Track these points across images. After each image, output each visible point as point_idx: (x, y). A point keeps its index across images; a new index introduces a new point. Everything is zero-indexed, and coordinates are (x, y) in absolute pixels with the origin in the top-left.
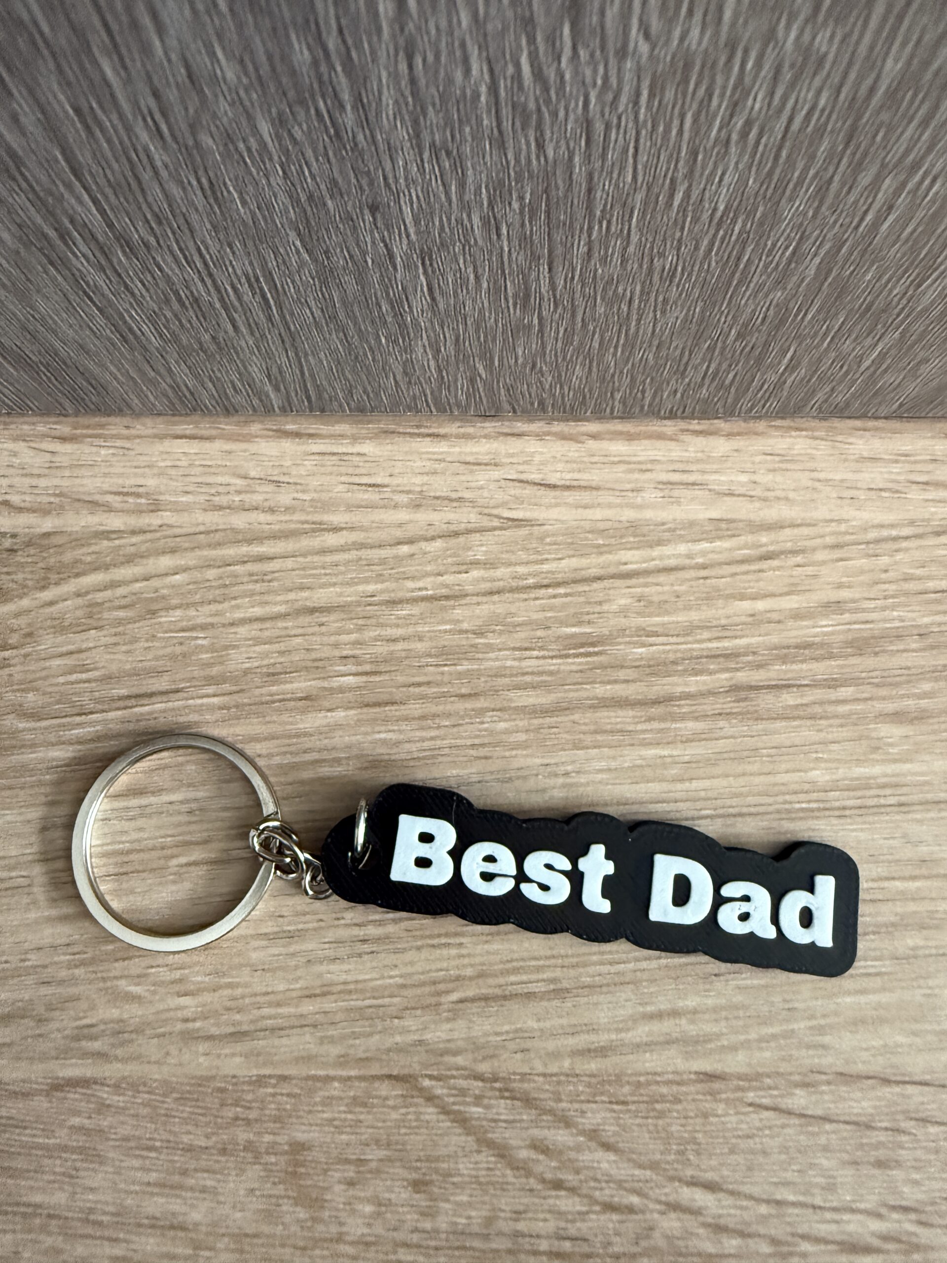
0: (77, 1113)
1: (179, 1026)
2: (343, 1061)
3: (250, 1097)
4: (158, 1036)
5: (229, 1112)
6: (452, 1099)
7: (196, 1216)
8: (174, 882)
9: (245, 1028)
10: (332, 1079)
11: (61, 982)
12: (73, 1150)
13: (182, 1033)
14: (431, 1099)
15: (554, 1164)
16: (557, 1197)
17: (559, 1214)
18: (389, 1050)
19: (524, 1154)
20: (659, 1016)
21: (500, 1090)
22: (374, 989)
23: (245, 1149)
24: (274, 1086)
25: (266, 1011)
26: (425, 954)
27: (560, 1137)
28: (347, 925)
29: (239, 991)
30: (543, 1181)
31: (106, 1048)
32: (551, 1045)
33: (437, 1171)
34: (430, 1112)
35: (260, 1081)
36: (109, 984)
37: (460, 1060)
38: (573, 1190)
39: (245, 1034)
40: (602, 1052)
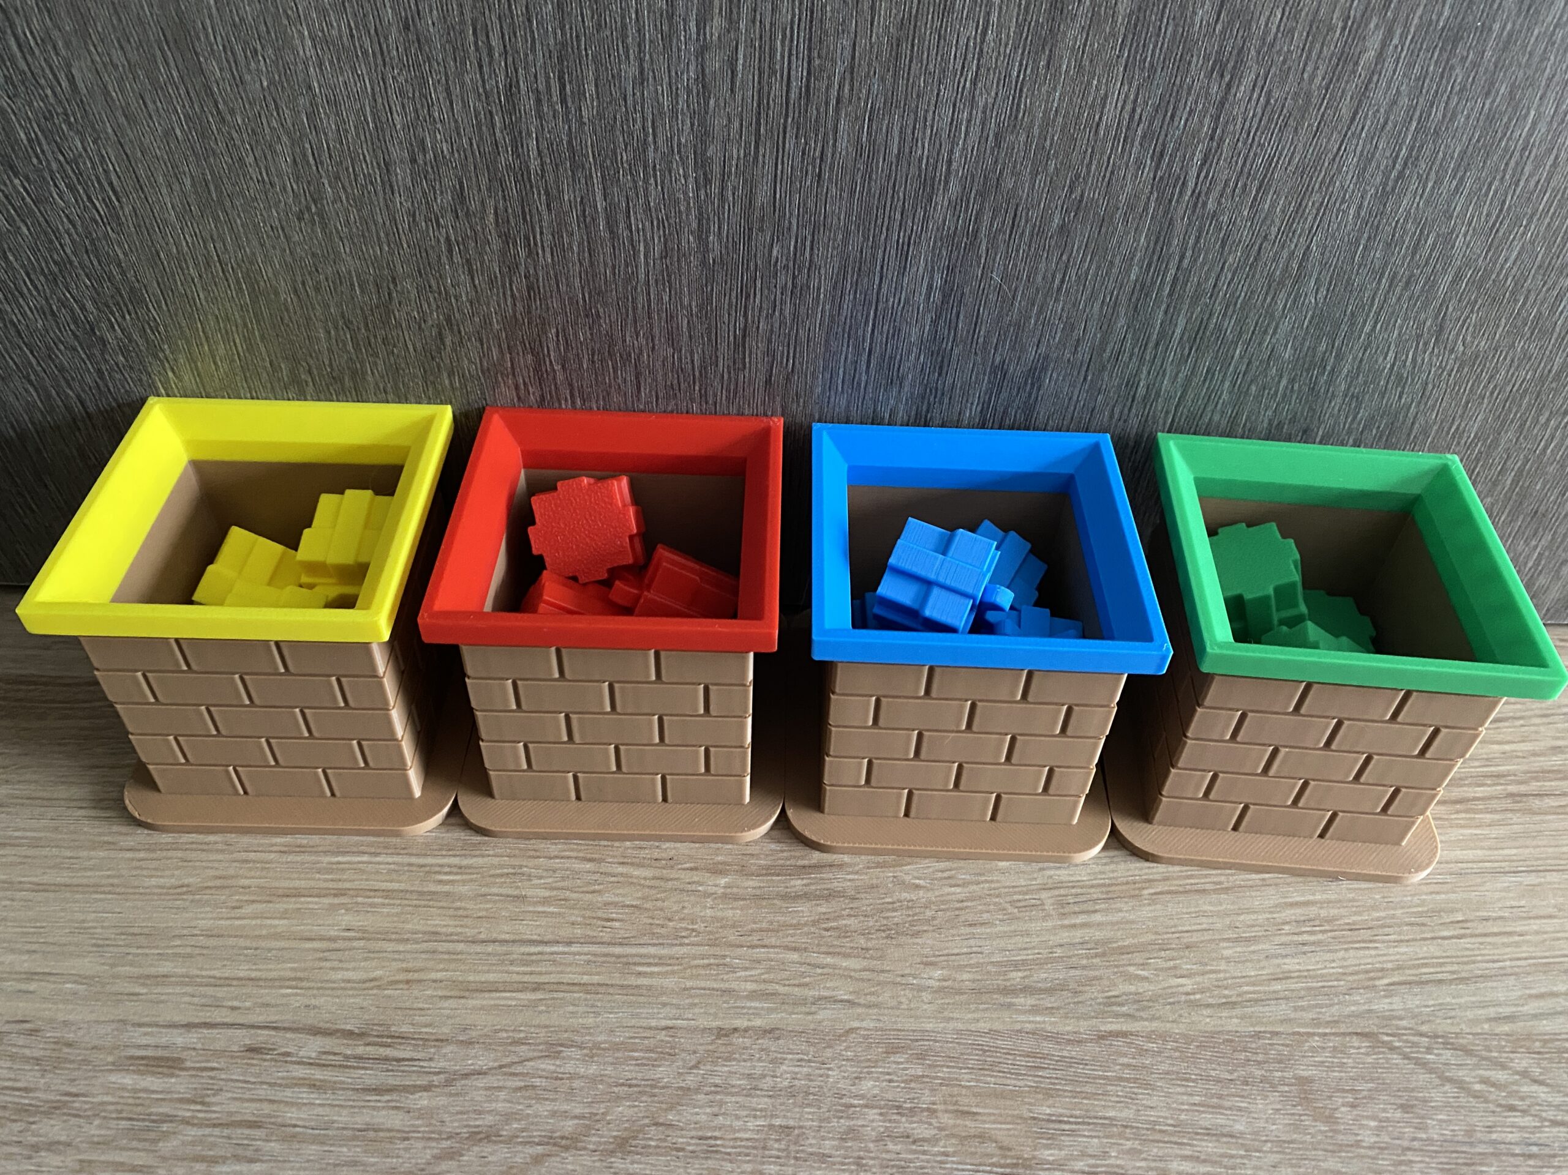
0: (1125, 1055)
1: (1183, 998)
2: (1316, 1022)
3: (1254, 1045)
4: (1170, 1004)
5: (1243, 1056)
6: (1408, 1050)
7: (1239, 1127)
8: (1149, 905)
9: (1234, 999)
10: (1314, 1034)
11: (1084, 967)
12: (1128, 1080)
13: (1186, 1002)
14: (1392, 1049)
15: (1504, 1094)
16: (1515, 1117)
17: (1522, 1128)
18: (1349, 1016)
19: (1477, 1087)
20: (1541, 996)
21: (1443, 1043)
22: (1322, 976)
23: (1261, 1082)
24: (1269, 1039)
25: (1246, 988)
26: (1352, 953)
27: (1501, 1076)
28: (1287, 934)
29: (1222, 975)
30: (1500, 1105)
31: (1131, 1012)
32: (1470, 1014)
33: (1417, 1099)
34: (1396, 1059)
35: (1257, 1035)
36: (1121, 969)
37: (1404, 1023)
38: (1524, 1112)
39: (1235, 1003)
40: (1510, 1018)
